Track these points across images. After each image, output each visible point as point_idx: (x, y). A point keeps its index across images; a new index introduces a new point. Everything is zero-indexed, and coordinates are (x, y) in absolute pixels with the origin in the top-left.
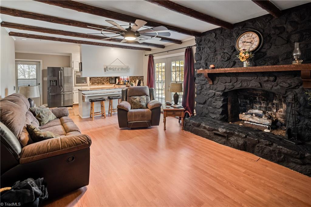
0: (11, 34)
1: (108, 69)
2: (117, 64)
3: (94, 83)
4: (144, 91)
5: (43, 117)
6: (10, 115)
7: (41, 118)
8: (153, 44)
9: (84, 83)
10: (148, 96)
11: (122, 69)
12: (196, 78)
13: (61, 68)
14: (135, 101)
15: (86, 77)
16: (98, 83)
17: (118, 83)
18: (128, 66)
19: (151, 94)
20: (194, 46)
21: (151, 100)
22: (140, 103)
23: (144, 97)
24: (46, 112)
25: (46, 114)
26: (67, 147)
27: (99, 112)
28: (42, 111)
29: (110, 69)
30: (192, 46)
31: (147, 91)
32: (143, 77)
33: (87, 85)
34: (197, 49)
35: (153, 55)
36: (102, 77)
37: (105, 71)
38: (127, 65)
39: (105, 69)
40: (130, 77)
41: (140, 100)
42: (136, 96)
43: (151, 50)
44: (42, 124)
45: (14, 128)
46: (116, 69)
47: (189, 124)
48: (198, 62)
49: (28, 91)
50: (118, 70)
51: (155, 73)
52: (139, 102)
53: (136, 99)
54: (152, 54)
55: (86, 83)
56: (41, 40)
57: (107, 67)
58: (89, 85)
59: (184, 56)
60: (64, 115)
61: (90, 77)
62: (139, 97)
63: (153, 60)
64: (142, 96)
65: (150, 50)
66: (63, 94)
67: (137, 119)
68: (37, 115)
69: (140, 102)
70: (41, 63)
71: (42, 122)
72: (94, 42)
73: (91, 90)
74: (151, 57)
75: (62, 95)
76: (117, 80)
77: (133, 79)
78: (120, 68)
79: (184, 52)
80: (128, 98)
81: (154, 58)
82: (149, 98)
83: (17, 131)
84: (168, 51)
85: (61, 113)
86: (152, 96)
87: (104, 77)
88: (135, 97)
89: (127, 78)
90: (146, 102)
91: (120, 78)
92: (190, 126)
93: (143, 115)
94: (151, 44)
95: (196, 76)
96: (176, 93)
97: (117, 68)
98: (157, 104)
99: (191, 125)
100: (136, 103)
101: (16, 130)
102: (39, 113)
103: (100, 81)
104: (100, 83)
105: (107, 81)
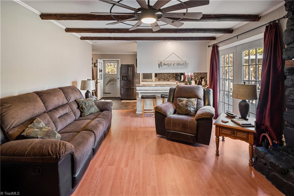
0: (83, 38)
1: (162, 65)
2: (173, 59)
3: (160, 79)
4: (195, 92)
5: (85, 109)
6: (5, 107)
7: (83, 110)
8: (213, 29)
9: (150, 79)
10: (200, 99)
11: (178, 64)
12: (288, 77)
13: (134, 65)
14: (180, 104)
15: (152, 73)
16: (164, 80)
17: (184, 80)
18: (186, 61)
19: (207, 96)
20: (284, 17)
21: (204, 106)
22: (187, 108)
23: (194, 101)
24: (89, 105)
25: (89, 106)
26: (31, 155)
27: (152, 110)
28: (86, 103)
29: (164, 64)
30: (279, 20)
31: (199, 92)
33: (152, 81)
34: (290, 21)
35: (218, 45)
37: (159, 67)
38: (184, 59)
39: (159, 65)
40: (194, 73)
41: (187, 103)
42: (184, 98)
43: (216, 38)
44: (83, 115)
45: (4, 121)
46: (171, 64)
47: (263, 161)
48: (290, 46)
49: (85, 85)
50: (174, 65)
51: (220, 69)
52: (185, 106)
53: (182, 101)
54: (216, 44)
55: (152, 79)
56: (101, 41)
57: (161, 63)
58: (154, 81)
59: (263, 39)
60: (106, 109)
61: (155, 73)
62: (187, 99)
63: (218, 52)
64: (191, 98)
65: (214, 38)
67: (177, 129)
68: (80, 106)
69: (187, 106)
70: (120, 61)
71: (83, 114)
72: (144, 37)
73: (156, 85)
74: (215, 48)
76: (182, 76)
77: (197, 76)
78: (176, 63)
79: (263, 33)
80: (174, 98)
81: (220, 49)
82: (202, 102)
83: (8, 125)
84: (237, 36)
85: (104, 107)
86: (207, 100)
87: (170, 73)
88: (181, 99)
89: (191, 75)
90: (195, 107)
91: (185, 74)
92: (266, 166)
93: (184, 125)
94: (209, 29)
95: (287, 74)
96: (244, 101)
97: (173, 63)
98: (206, 113)
99: (268, 164)
100: (181, 107)
101: (6, 124)
102: (83, 105)
103: (166, 77)
104: (166, 79)
105: (173, 78)
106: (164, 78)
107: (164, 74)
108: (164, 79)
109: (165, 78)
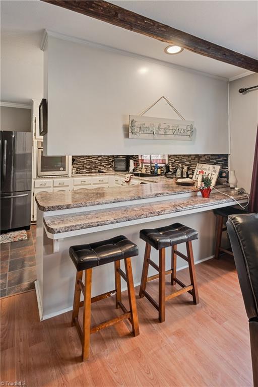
2: (162, 113)
3: (82, 169)
15: (65, 156)
17: (134, 170)
29: (142, 128)
32: (227, 156)
33: (66, 176)
36: (99, 156)
37: (127, 136)
55: (64, 170)
57: (133, 122)
58: (70, 175)
61: (73, 157)
66: (14, 198)
75: (12, 199)
76: (132, 162)
87: (101, 156)
89: (162, 160)
91: (140, 158)
103: (94, 164)
104: (94, 169)
105: (108, 165)
106: (88, 167)
107: (89, 157)
108: (89, 169)
109: (91, 167)
